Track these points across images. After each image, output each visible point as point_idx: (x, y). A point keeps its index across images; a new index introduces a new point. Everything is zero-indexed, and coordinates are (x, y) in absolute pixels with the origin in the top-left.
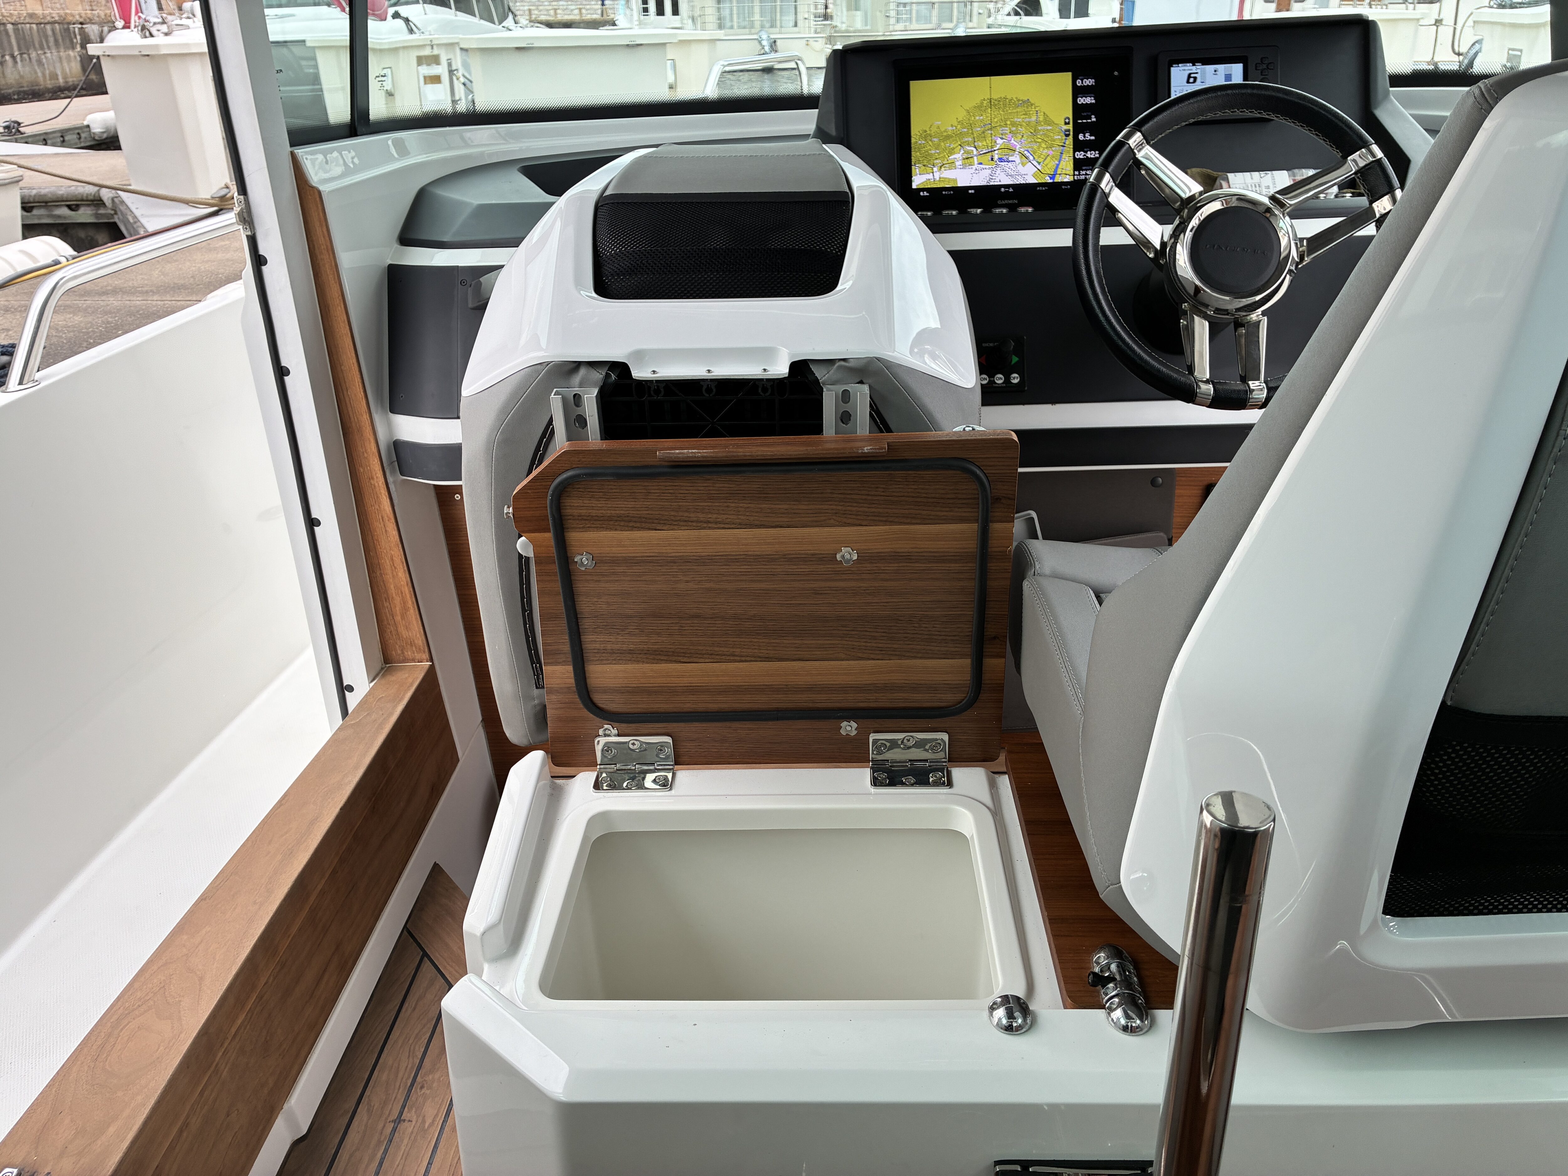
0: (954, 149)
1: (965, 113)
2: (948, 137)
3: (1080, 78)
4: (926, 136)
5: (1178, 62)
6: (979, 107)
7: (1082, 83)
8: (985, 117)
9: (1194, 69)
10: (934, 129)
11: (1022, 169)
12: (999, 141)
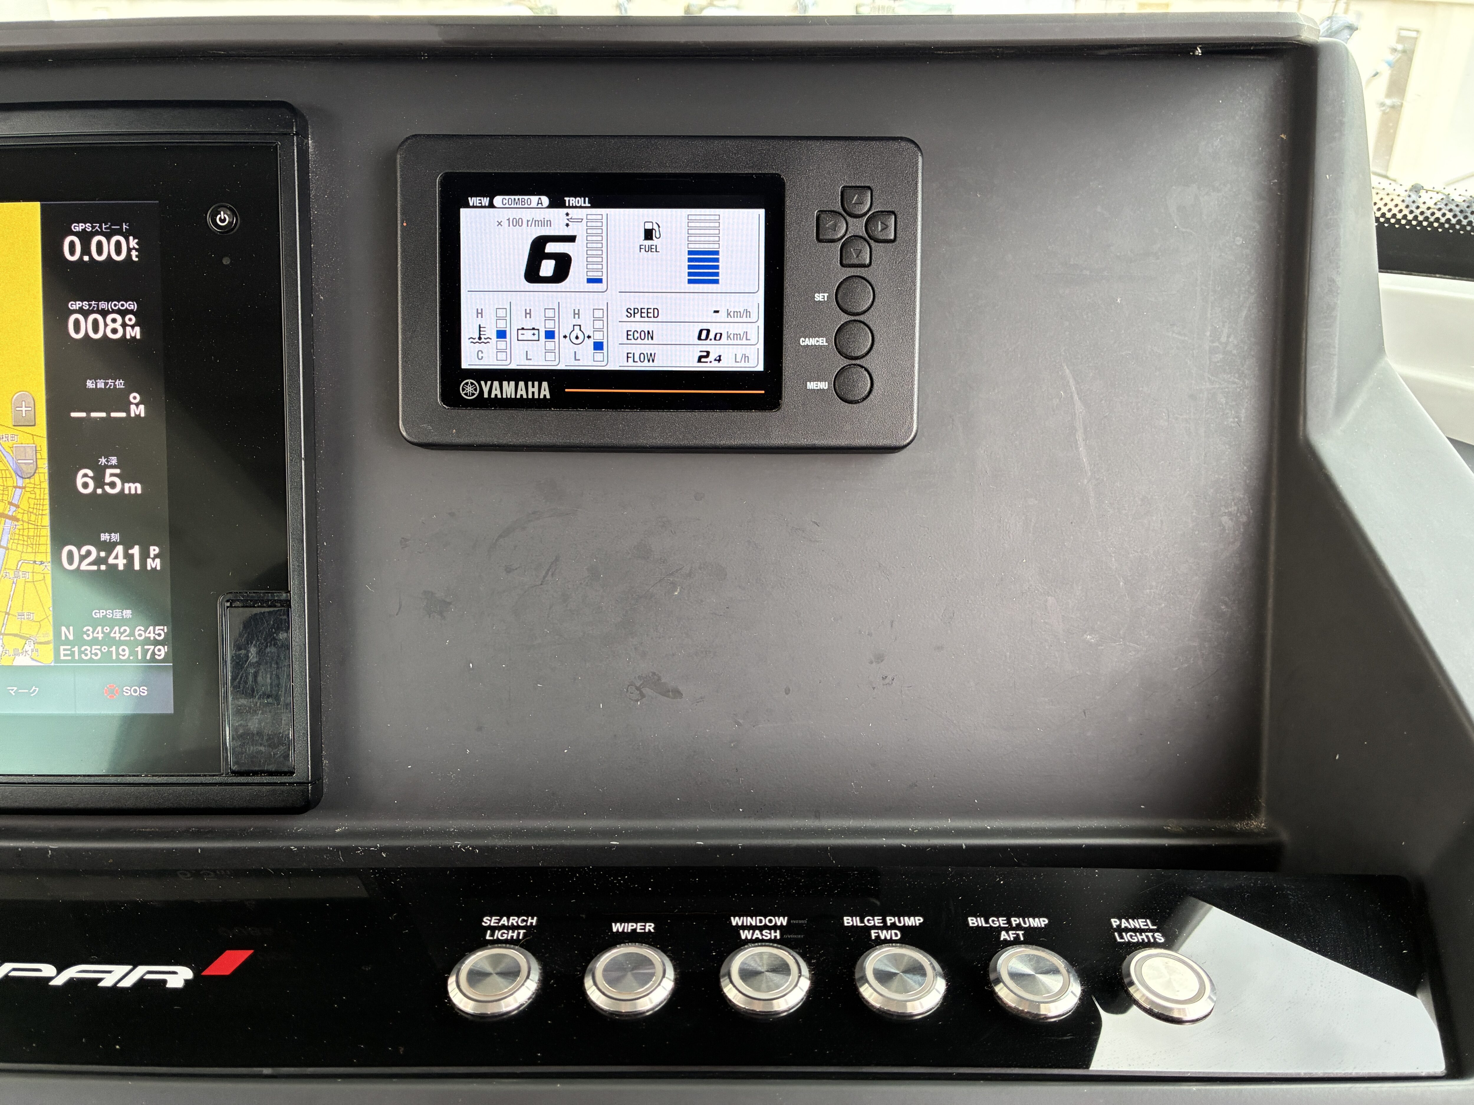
3: (78, 227)
5: (493, 185)
7: (86, 250)
9: (556, 221)
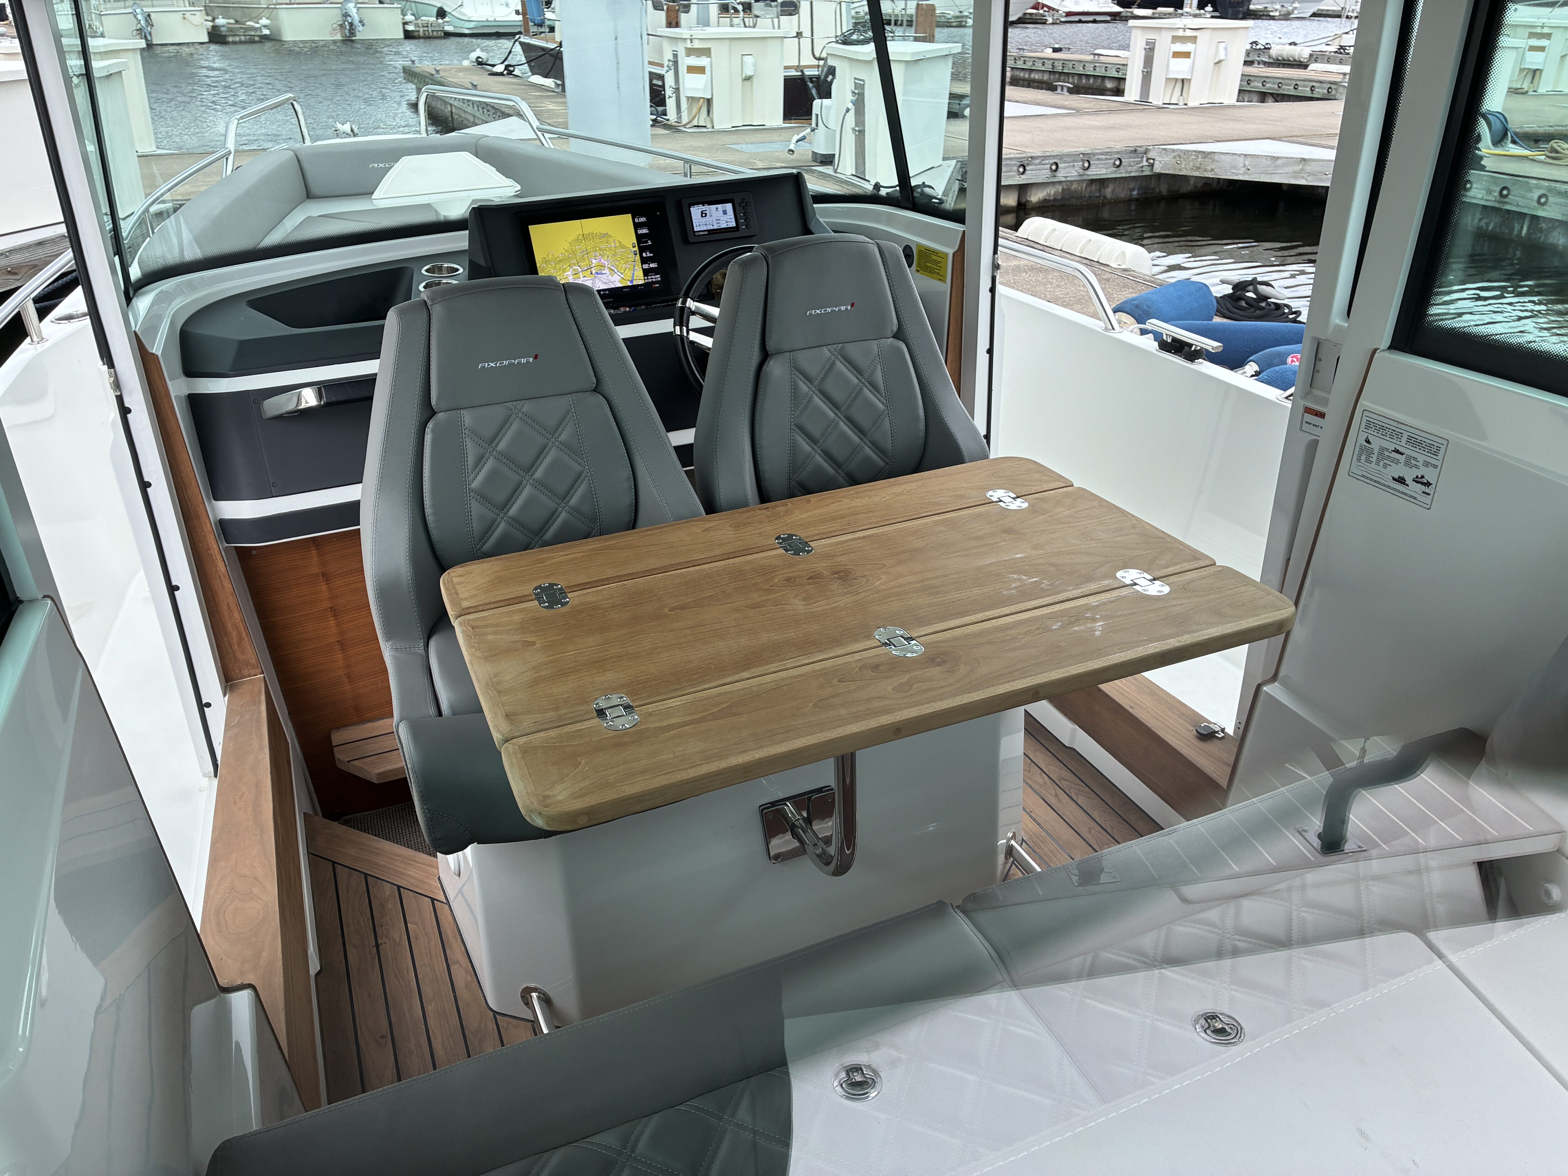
0: (565, 269)
1: (569, 245)
2: (560, 261)
3: (637, 217)
4: (547, 262)
5: (694, 204)
6: (577, 240)
7: (639, 220)
8: (583, 246)
9: (704, 208)
10: (550, 256)
11: (612, 279)
12: (594, 261)
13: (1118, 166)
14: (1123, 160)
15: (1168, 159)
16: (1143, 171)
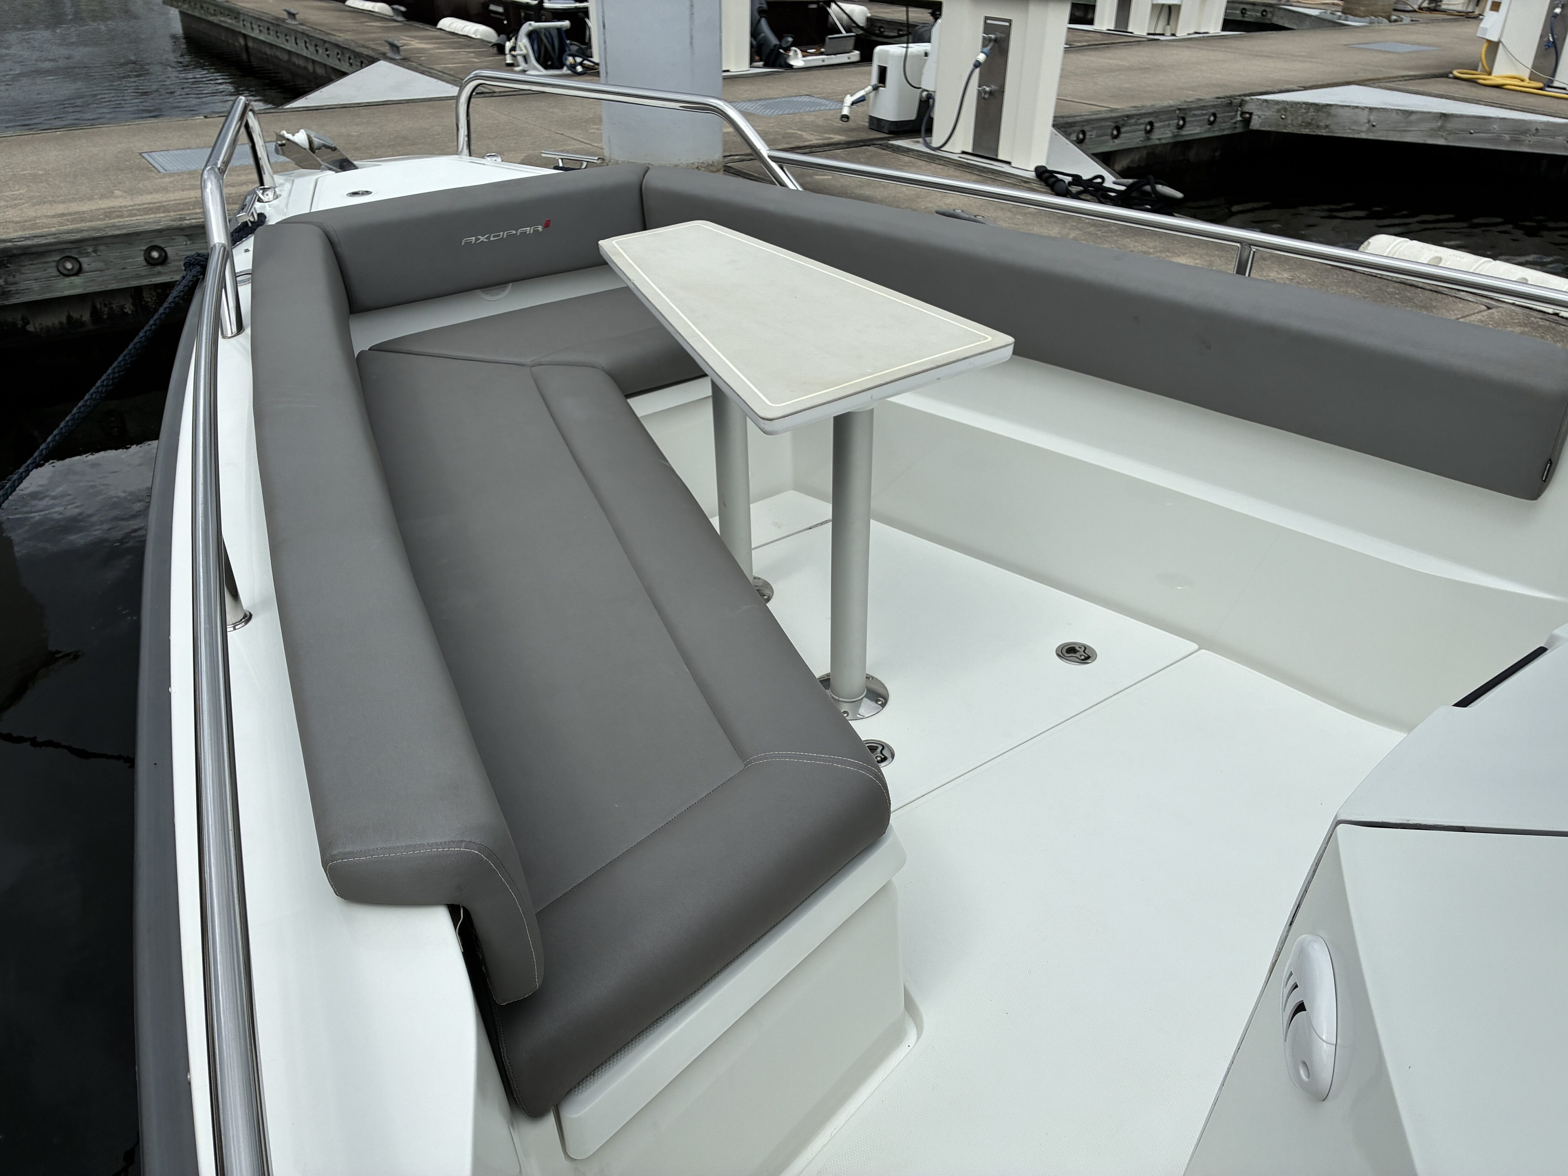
13: (1211, 123)
14: (1218, 115)
15: (1271, 113)
16: (1235, 128)
